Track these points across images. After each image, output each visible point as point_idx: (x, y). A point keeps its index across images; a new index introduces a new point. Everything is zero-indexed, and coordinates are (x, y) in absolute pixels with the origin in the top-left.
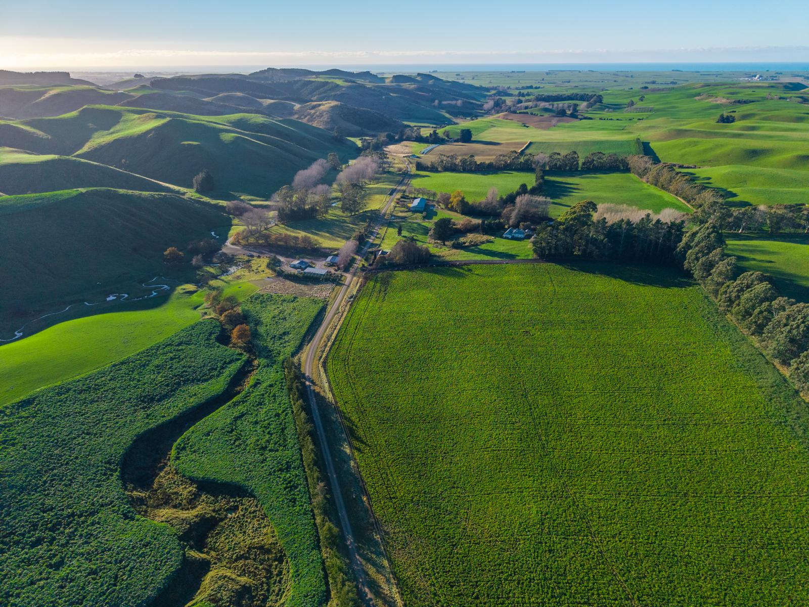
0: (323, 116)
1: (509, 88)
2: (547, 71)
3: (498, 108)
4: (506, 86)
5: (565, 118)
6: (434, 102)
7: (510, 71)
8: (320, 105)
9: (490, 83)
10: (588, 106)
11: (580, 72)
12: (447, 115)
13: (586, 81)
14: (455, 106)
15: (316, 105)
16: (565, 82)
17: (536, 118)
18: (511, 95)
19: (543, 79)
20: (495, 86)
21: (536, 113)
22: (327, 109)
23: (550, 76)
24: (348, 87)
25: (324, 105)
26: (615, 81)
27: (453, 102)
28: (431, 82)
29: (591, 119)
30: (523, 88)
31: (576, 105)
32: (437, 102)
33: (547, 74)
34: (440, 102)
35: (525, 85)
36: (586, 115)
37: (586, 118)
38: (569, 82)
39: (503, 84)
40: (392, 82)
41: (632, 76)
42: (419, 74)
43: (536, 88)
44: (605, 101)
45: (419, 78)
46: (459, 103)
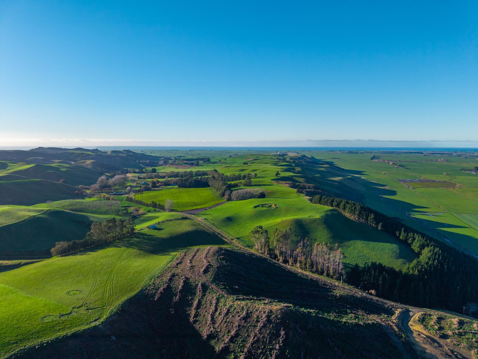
0: (88, 166)
1: (170, 157)
2: (190, 150)
3: (166, 164)
4: (169, 156)
5: (194, 166)
6: (136, 161)
7: (170, 150)
8: (86, 162)
9: (160, 155)
10: (203, 162)
11: (205, 150)
12: (143, 166)
13: (208, 154)
14: (146, 163)
15: (83, 162)
16: (198, 154)
17: (182, 166)
18: (171, 159)
19: (187, 153)
20: (163, 156)
21: (182, 164)
22: (90, 163)
23: (190, 152)
24: (95, 155)
25: (88, 162)
26: (220, 154)
27: (145, 161)
28: (131, 154)
29: (203, 166)
30: (177, 157)
31: (198, 162)
32: (137, 161)
33: (189, 151)
34: (139, 161)
35: (178, 156)
36: (203, 165)
37: (202, 166)
38: (199, 154)
39: (167, 155)
40: (111, 153)
41: (229, 152)
42: (124, 150)
43: (183, 157)
44: (211, 161)
45: (124, 152)
46: (148, 161)
